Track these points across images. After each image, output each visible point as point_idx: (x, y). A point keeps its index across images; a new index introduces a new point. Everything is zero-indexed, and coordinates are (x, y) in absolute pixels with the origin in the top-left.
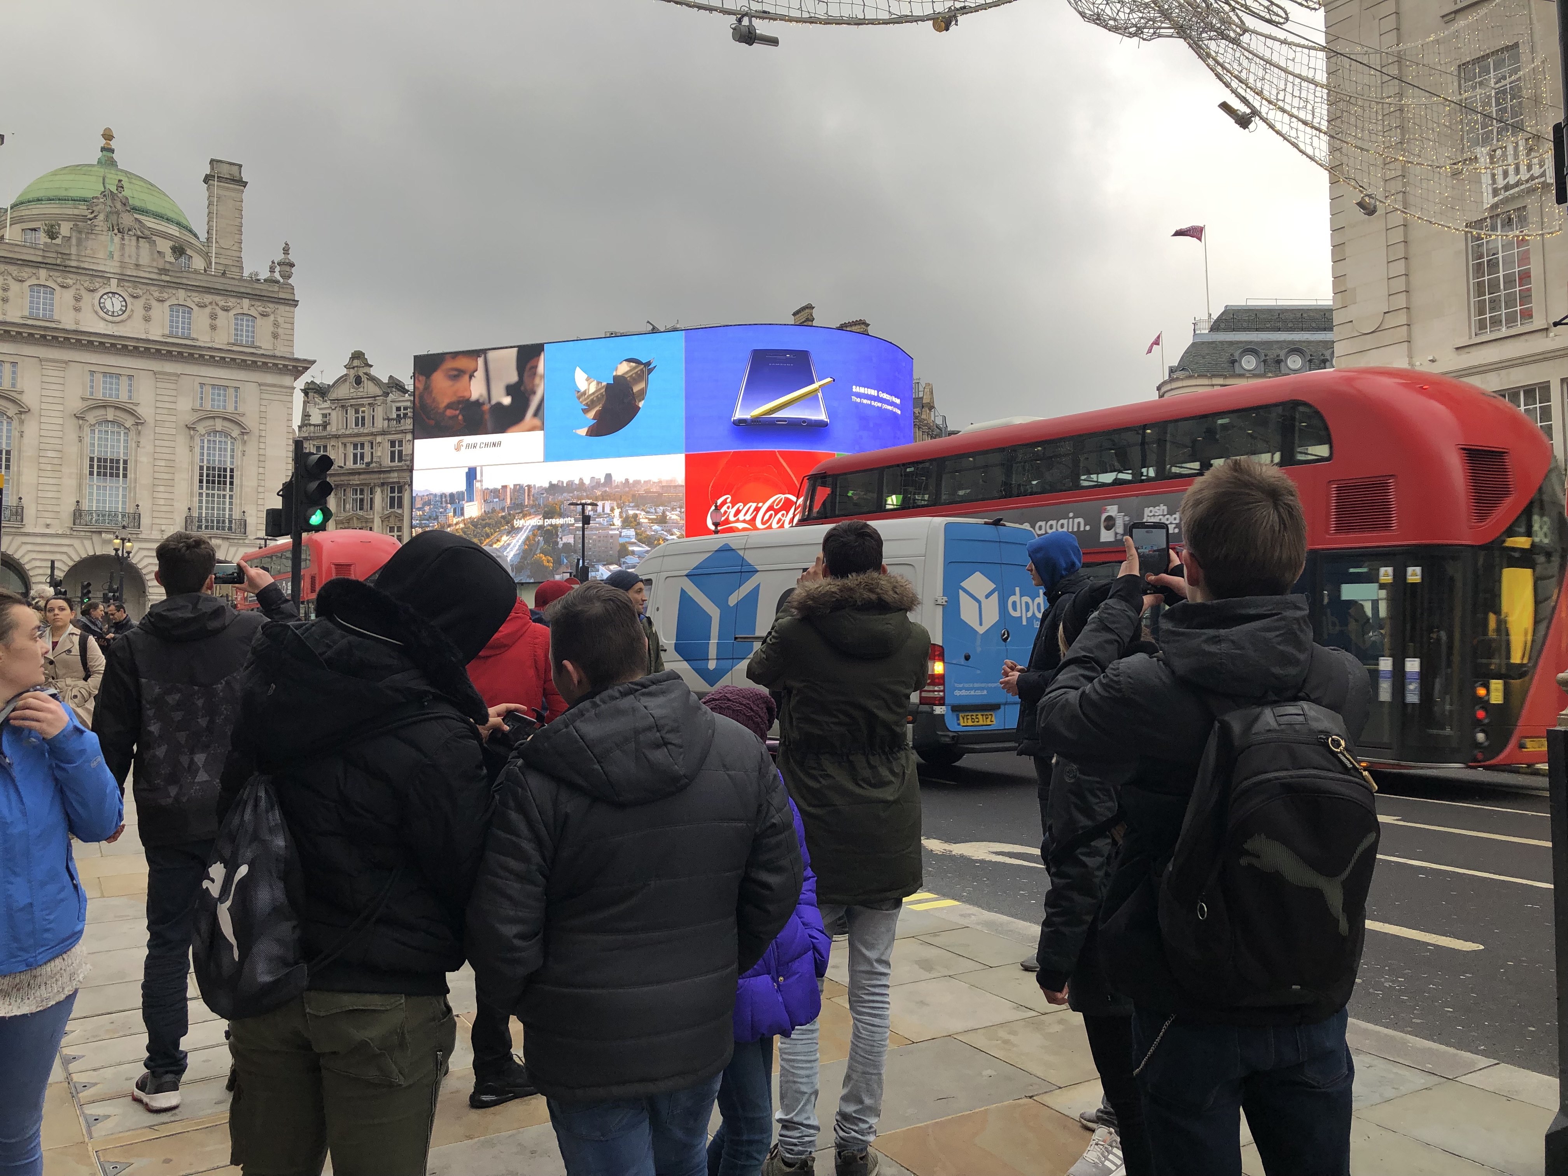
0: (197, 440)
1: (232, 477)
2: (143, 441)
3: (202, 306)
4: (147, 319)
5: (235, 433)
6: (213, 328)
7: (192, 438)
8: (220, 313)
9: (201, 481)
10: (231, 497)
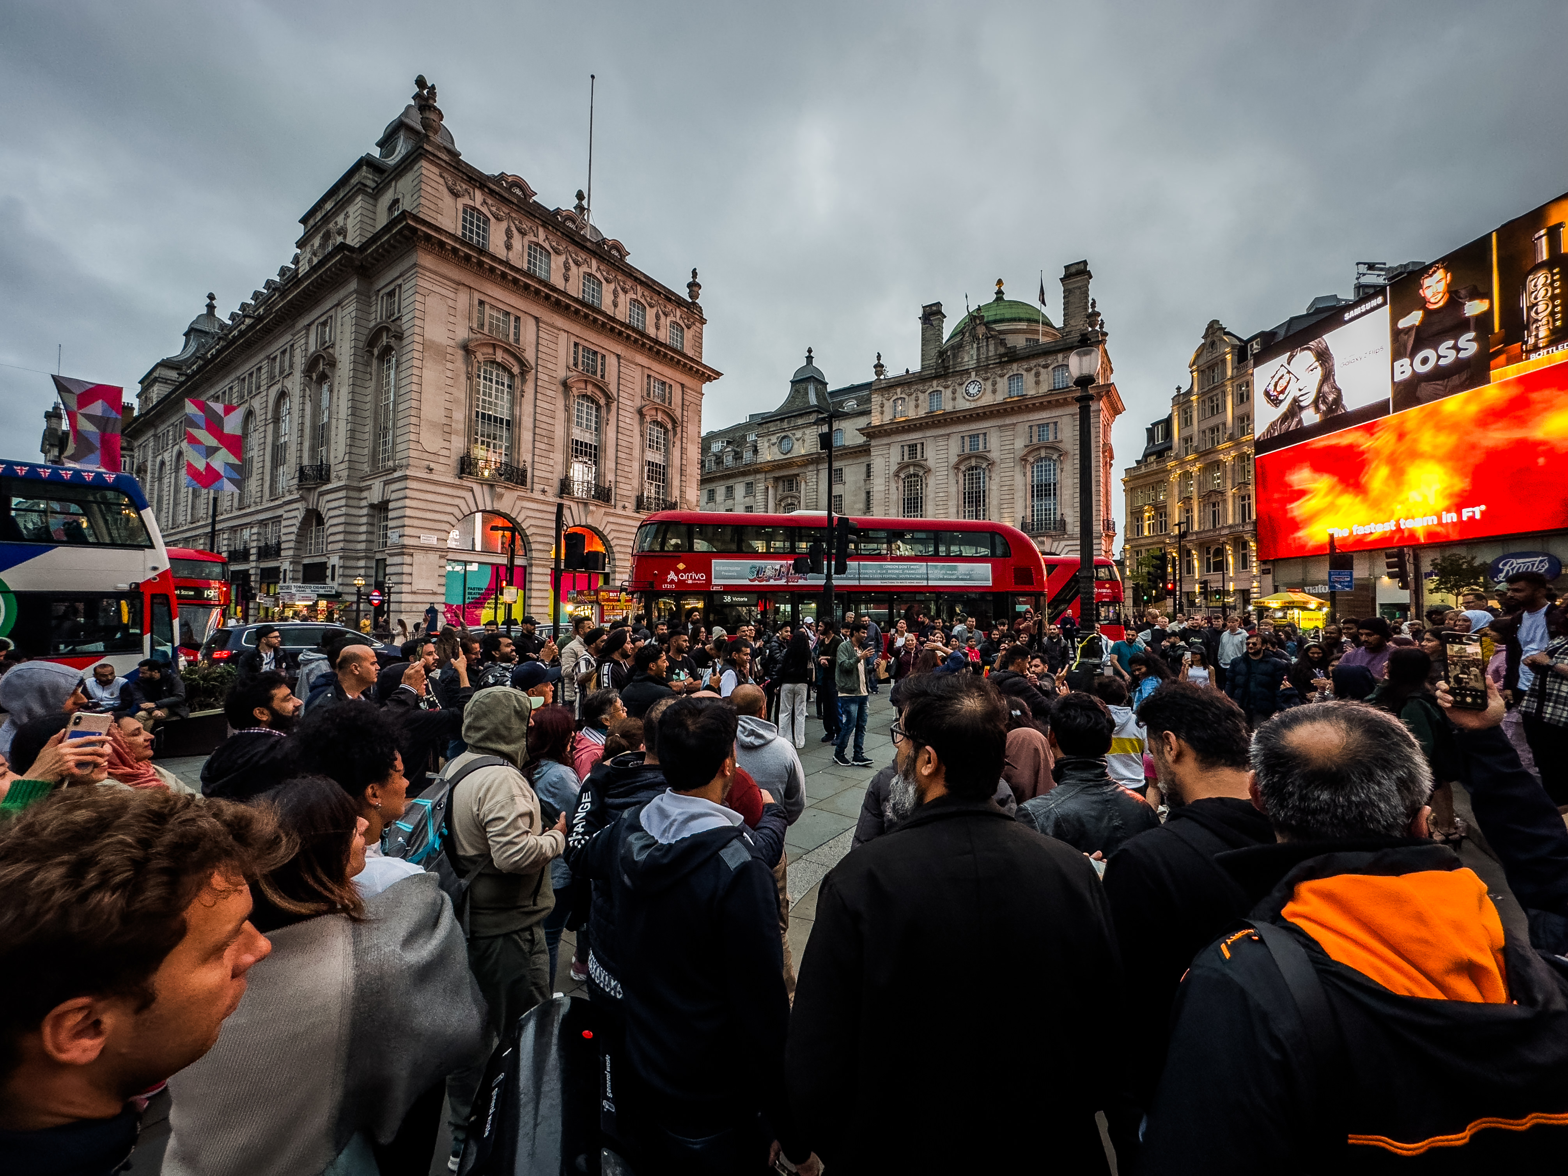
0: (1029, 467)
1: (1055, 489)
2: (993, 475)
3: (1028, 370)
4: (994, 391)
5: (1055, 457)
6: (1037, 383)
7: (1024, 467)
8: (1042, 370)
9: (1033, 496)
10: (1055, 504)
